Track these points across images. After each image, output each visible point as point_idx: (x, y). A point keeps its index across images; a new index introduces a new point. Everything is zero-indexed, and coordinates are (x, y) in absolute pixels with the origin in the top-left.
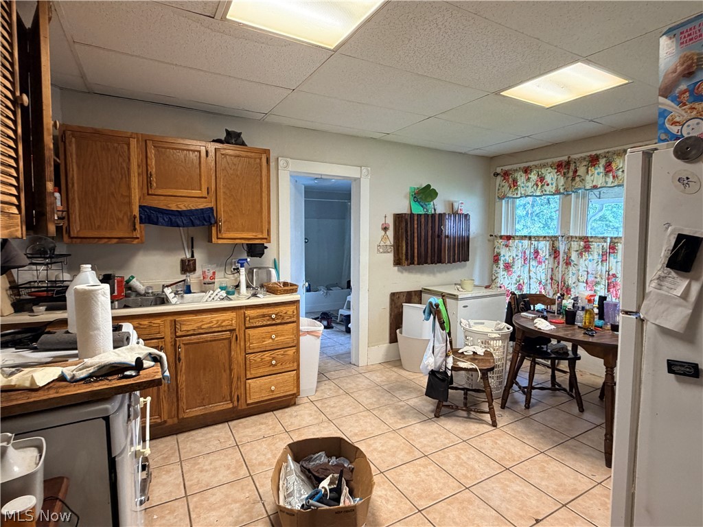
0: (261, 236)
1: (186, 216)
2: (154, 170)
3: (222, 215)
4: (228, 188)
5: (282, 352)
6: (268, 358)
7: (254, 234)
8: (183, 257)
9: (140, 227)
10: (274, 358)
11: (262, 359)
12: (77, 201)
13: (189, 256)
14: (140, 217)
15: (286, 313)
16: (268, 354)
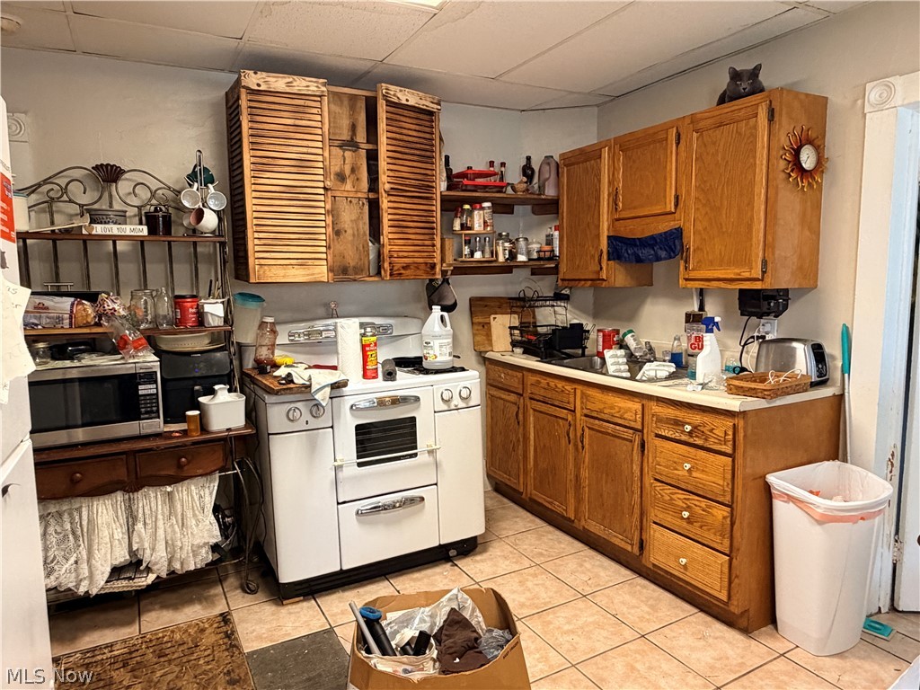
0: (747, 275)
1: (649, 245)
2: (621, 185)
3: (691, 239)
4: (703, 190)
5: (704, 503)
6: (681, 503)
7: (737, 271)
8: (689, 310)
9: (608, 264)
10: (688, 508)
11: (672, 499)
12: (565, 239)
13: (696, 308)
14: (608, 253)
15: (711, 431)
16: (681, 495)
